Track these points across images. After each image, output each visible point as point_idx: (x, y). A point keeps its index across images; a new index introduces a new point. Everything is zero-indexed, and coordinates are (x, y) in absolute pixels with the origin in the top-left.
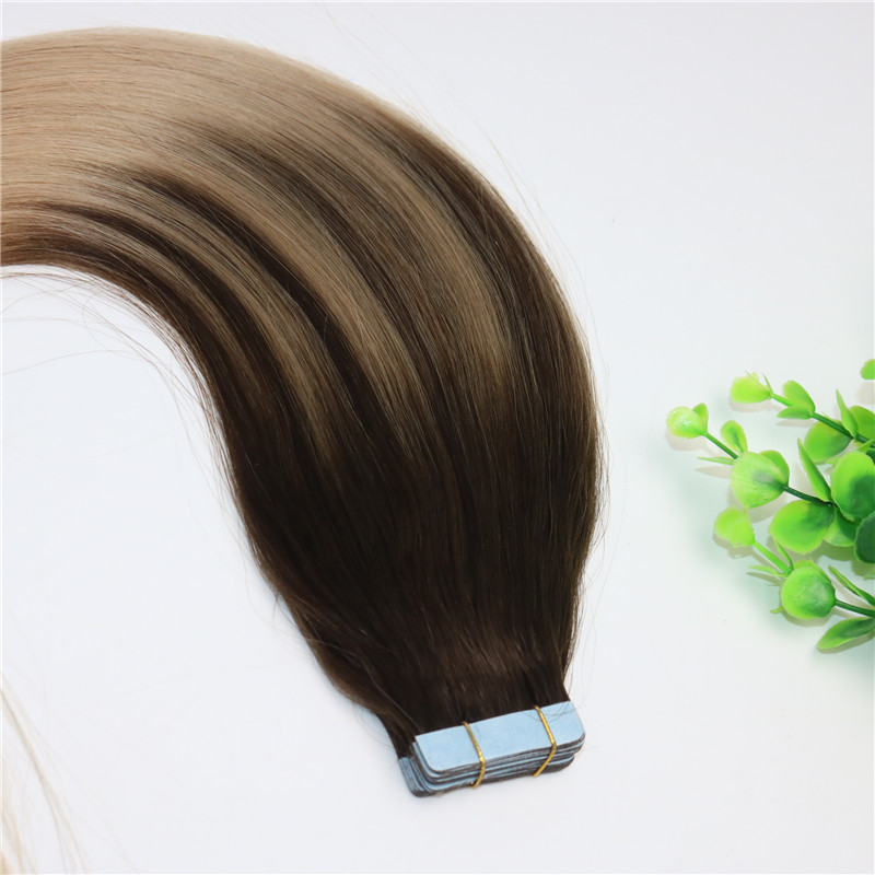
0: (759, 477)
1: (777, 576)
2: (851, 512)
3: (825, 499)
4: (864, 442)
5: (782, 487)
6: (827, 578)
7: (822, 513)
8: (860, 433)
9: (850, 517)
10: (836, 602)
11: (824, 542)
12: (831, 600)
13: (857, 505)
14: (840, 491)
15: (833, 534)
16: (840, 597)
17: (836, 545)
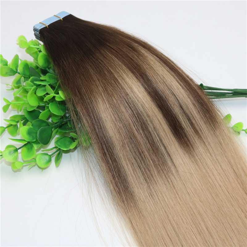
0: (10, 153)
1: (34, 164)
2: (34, 139)
3: (27, 143)
4: (19, 122)
5: (16, 150)
6: (43, 153)
7: (29, 146)
8: (17, 121)
9: (35, 140)
10: (50, 156)
11: (36, 150)
12: (49, 156)
13: (33, 137)
14: (27, 138)
15: (35, 147)
16: (50, 154)
17: (38, 148)
